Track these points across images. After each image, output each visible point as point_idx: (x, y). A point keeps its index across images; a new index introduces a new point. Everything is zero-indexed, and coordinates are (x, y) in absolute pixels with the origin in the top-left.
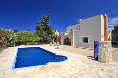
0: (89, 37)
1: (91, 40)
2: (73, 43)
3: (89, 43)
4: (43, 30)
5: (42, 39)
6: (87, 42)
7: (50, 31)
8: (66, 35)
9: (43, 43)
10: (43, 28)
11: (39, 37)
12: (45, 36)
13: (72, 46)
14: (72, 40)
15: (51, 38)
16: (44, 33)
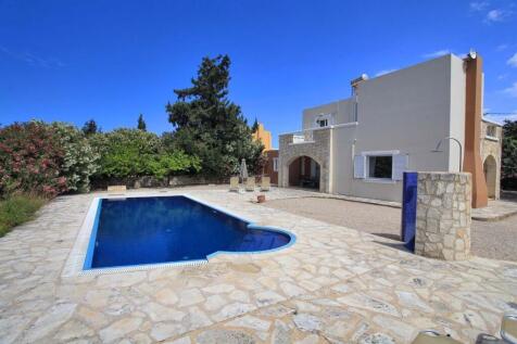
0: (394, 153)
2: (326, 181)
3: (393, 182)
4: (203, 123)
5: (196, 162)
7: (232, 129)
8: (300, 146)
9: (203, 180)
10: (201, 116)
11: (185, 153)
12: (209, 149)
13: (324, 195)
14: (324, 167)
15: (236, 156)
16: (205, 136)
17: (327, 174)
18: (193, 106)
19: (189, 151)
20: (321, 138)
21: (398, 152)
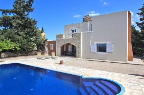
0: (108, 43)
1: (112, 48)
3: (107, 53)
4: (19, 27)
5: (17, 46)
6: (105, 50)
7: (33, 31)
8: (67, 40)
9: (19, 54)
10: (19, 24)
11: (11, 41)
12: (23, 39)
13: (79, 59)
14: (78, 48)
15: (35, 43)
16: (21, 33)
17: (79, 51)
18: (14, 18)
19: (13, 40)
20: (77, 37)
21: (109, 42)
